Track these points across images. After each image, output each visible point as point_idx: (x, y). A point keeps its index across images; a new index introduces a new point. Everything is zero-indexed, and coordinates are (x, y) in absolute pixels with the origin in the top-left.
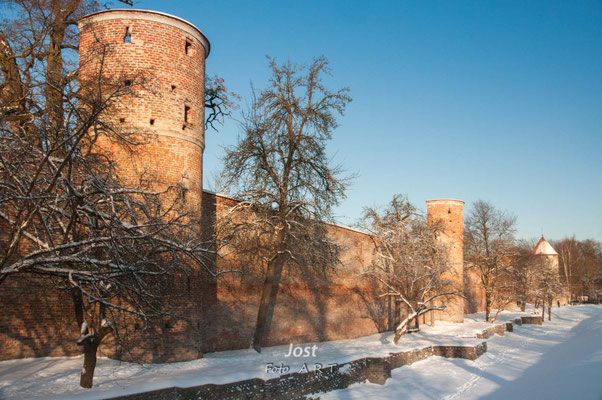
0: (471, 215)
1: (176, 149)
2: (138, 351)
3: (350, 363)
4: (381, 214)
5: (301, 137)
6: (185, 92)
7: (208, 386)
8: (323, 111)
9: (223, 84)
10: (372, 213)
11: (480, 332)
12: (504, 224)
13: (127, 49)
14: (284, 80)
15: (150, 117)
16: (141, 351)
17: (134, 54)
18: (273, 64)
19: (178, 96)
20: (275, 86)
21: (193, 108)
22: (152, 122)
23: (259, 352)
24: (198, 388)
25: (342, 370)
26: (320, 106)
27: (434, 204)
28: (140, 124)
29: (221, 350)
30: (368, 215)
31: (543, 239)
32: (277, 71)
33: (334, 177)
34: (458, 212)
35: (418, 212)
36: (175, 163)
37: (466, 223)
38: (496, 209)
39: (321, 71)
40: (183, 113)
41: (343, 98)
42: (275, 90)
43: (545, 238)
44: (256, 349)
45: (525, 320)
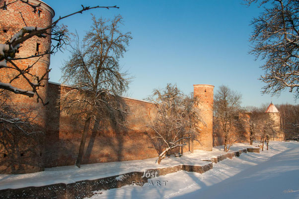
0: (218, 93)
3: (123, 175)
4: (162, 93)
5: (106, 57)
7: (30, 187)
8: (119, 43)
9: (67, 28)
10: (157, 92)
11: (216, 157)
12: (236, 98)
13: (5, 13)
14: (99, 27)
16: (5, 168)
17: (8, 16)
18: (94, 18)
19: (33, 38)
20: (94, 29)
21: (42, 44)
22: (18, 52)
23: (79, 167)
24: (24, 189)
25: (117, 178)
26: (117, 41)
27: (197, 87)
29: (61, 165)
30: (155, 94)
31: (271, 104)
32: (95, 22)
33: (124, 77)
34: (210, 91)
35: (181, 93)
37: (216, 97)
38: (231, 90)
39: (118, 22)
40: (36, 46)
41: (128, 38)
42: (95, 32)
43: (273, 103)
44: (78, 166)
45: (250, 150)
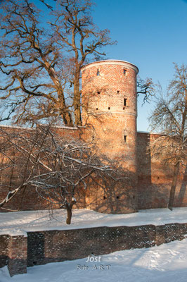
1: (121, 119)
2: (105, 208)
6: (124, 92)
7: (123, 227)
9: (152, 81)
13: (98, 78)
15: (108, 106)
16: (106, 208)
17: (101, 80)
18: (176, 66)
19: (120, 95)
20: (177, 77)
21: (128, 99)
22: (109, 108)
23: (171, 210)
28: (104, 110)
32: (178, 70)
36: (120, 125)
40: (123, 102)
